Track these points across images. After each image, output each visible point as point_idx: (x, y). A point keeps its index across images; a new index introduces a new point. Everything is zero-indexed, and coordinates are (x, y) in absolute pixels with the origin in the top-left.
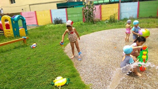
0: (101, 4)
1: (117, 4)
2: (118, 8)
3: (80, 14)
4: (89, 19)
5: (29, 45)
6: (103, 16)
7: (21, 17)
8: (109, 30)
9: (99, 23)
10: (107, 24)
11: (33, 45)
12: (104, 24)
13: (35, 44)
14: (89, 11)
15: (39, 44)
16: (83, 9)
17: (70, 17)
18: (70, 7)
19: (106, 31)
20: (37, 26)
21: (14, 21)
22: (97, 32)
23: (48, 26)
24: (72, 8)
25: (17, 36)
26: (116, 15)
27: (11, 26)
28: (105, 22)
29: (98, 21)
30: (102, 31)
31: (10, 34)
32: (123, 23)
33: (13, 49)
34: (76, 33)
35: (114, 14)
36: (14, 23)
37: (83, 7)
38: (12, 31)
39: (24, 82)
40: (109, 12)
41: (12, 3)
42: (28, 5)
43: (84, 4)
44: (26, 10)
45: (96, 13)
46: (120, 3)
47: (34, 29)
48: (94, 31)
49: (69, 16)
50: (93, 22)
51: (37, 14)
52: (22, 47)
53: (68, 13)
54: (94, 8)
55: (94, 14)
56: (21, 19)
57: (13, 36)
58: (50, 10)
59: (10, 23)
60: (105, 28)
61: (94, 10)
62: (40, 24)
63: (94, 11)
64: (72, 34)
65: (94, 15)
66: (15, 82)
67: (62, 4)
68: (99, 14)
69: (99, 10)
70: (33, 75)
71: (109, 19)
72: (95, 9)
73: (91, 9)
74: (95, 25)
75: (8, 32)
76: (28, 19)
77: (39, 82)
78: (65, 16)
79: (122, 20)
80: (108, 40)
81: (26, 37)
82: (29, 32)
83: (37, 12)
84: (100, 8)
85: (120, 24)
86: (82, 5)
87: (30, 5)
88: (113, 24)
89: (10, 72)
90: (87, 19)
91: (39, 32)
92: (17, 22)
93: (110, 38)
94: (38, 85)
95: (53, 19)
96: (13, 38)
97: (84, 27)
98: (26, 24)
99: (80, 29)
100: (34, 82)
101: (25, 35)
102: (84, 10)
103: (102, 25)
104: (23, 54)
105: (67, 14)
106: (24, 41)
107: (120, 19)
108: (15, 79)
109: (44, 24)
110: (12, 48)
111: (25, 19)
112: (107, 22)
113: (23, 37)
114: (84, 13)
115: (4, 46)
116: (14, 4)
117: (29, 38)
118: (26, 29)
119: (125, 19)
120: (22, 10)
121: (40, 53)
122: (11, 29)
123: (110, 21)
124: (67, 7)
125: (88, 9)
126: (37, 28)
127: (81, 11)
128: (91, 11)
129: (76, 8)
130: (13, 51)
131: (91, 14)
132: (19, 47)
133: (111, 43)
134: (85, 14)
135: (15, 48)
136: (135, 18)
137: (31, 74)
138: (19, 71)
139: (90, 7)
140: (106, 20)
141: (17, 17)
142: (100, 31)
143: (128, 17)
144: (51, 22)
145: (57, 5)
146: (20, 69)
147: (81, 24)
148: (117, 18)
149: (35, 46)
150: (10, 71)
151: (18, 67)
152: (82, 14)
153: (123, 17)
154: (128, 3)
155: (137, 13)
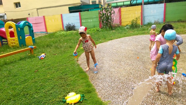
0: (121, 6)
1: (140, 7)
2: (140, 11)
3: (96, 19)
4: (107, 24)
5: (37, 55)
6: (123, 20)
7: (27, 24)
8: (131, 37)
9: (119, 28)
10: (127, 30)
11: (41, 55)
12: (125, 30)
13: (43, 54)
14: (106, 15)
15: (48, 54)
16: (99, 13)
17: (84, 23)
18: (84, 11)
19: (127, 38)
20: (45, 33)
21: (19, 27)
22: (116, 40)
23: (58, 33)
24: (87, 11)
25: (23, 46)
26: (139, 19)
27: (16, 34)
28: (126, 28)
29: (117, 27)
30: (122, 39)
31: (15, 43)
32: (146, 29)
33: (19, 60)
34: (91, 40)
35: (136, 18)
36: (19, 30)
37: (100, 10)
38: (16, 39)
39: (32, 99)
40: (130, 15)
41: (17, 7)
42: (36, 9)
43: (100, 7)
44: (33, 15)
45: (115, 18)
46: (143, 5)
47: (43, 37)
48: (112, 38)
49: (83, 21)
50: (112, 28)
51: (46, 20)
52: (29, 58)
53: (82, 17)
54: (112, 12)
55: (112, 18)
56: (27, 25)
57: (18, 45)
58: (61, 15)
59: (15, 30)
60: (125, 35)
61: (112, 13)
62: (50, 31)
63: (113, 15)
64: (87, 43)
65: (112, 20)
66: (20, 99)
67: (75, 7)
68: (118, 18)
69: (119, 13)
70: (42, 91)
71: (130, 24)
72: (114, 12)
73: (109, 12)
74: (114, 31)
75: (13, 41)
76: (36, 25)
77: (48, 99)
78: (79, 21)
79: (145, 25)
80: (130, 49)
81: (33, 47)
82: (37, 41)
83: (46, 17)
84: (120, 11)
85: (144, 30)
86: (99, 8)
87: (37, 9)
88: (135, 29)
89: (15, 88)
90: (104, 25)
91: (49, 40)
92: (22, 29)
93: (132, 47)
94: (47, 103)
95: (65, 25)
96: (18, 48)
97: (101, 34)
98: (33, 31)
99: (96, 36)
100: (42, 99)
101: (32, 44)
102: (101, 14)
103: (122, 32)
104: (30, 67)
105: (81, 19)
106: (31, 50)
107: (143, 24)
108: (20, 95)
109: (54, 31)
110: (17, 59)
111: (32, 25)
112: (128, 27)
113: (30, 47)
114: (100, 18)
115: (8, 57)
116: (19, 8)
117: (37, 47)
118: (33, 37)
119: (150, 24)
120: (29, 14)
121: (49, 65)
122: (16, 37)
123: (131, 27)
124: (81, 11)
125: (105, 13)
126: (46, 36)
127: (98, 15)
128: (109, 14)
129: (91, 11)
130: (18, 62)
131: (108, 18)
132: (25, 58)
133: (132, 52)
134: (102, 18)
135: (21, 59)
136: (161, 22)
137: (39, 90)
138: (25, 86)
139: (107, 10)
140: (127, 25)
141: (22, 23)
142: (119, 38)
143: (153, 22)
144: (62, 28)
145: (69, 8)
146: (27, 84)
147: (97, 31)
148: (139, 22)
149: (43, 57)
150: (15, 86)
151: (24, 82)
152: (98, 18)
153: (147, 21)
154: (152, 5)
155: (163, 16)
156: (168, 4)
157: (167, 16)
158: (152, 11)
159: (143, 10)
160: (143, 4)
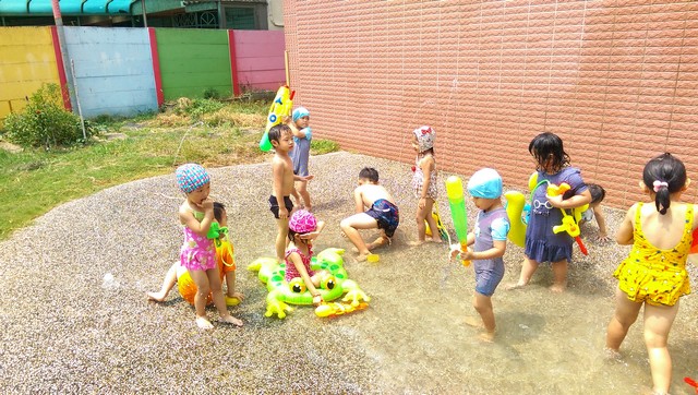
46: (59, 27)
154: (100, 29)
155: (152, 79)
156: (162, 32)
157: (167, 80)
158: (104, 56)
159: (66, 50)
160: (58, 21)
